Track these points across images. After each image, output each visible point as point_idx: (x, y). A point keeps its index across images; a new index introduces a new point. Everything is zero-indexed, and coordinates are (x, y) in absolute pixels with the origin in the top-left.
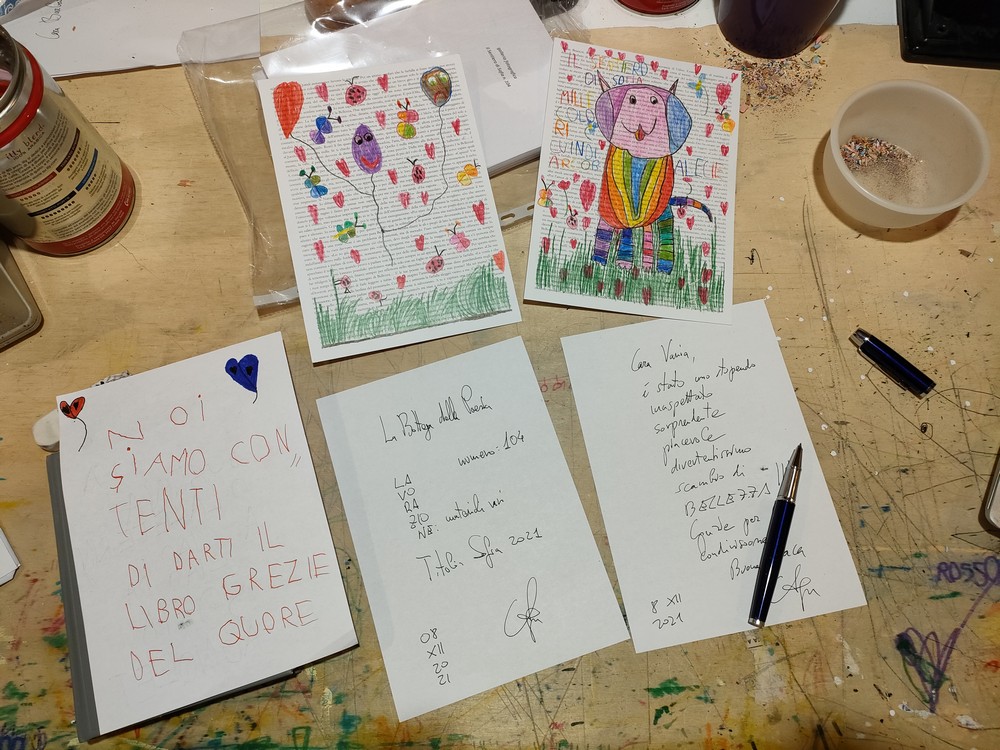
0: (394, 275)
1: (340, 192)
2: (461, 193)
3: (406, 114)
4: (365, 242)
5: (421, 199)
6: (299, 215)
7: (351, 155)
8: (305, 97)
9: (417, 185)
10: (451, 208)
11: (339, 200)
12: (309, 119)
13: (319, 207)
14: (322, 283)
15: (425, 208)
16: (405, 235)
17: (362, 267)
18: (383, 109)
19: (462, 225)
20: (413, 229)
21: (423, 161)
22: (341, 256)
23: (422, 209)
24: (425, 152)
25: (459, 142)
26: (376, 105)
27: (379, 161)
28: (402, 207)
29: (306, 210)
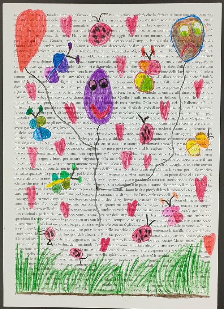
0: (99, 236)
1: (63, 139)
2: (186, 163)
3: (147, 64)
4: (78, 197)
5: (143, 162)
6: (18, 156)
7: (82, 100)
8: (48, 28)
9: (142, 146)
10: (171, 177)
11: (60, 146)
12: (47, 54)
13: (39, 151)
14: (27, 229)
15: (145, 172)
16: (119, 197)
17: (69, 222)
18: (125, 54)
19: (180, 198)
20: (128, 193)
21: (155, 120)
22: (51, 207)
23: (142, 172)
24: (159, 111)
25: (197, 106)
26: (119, 49)
27: (109, 112)
28: (122, 167)
29: (26, 151)
